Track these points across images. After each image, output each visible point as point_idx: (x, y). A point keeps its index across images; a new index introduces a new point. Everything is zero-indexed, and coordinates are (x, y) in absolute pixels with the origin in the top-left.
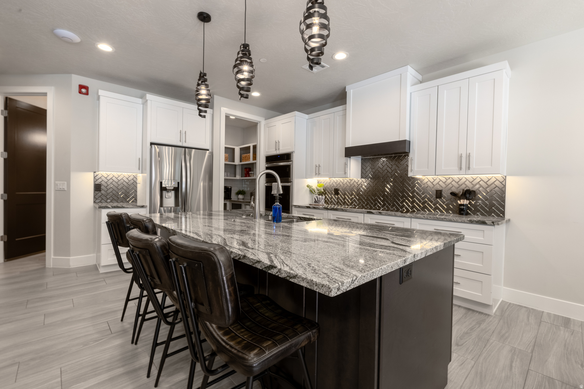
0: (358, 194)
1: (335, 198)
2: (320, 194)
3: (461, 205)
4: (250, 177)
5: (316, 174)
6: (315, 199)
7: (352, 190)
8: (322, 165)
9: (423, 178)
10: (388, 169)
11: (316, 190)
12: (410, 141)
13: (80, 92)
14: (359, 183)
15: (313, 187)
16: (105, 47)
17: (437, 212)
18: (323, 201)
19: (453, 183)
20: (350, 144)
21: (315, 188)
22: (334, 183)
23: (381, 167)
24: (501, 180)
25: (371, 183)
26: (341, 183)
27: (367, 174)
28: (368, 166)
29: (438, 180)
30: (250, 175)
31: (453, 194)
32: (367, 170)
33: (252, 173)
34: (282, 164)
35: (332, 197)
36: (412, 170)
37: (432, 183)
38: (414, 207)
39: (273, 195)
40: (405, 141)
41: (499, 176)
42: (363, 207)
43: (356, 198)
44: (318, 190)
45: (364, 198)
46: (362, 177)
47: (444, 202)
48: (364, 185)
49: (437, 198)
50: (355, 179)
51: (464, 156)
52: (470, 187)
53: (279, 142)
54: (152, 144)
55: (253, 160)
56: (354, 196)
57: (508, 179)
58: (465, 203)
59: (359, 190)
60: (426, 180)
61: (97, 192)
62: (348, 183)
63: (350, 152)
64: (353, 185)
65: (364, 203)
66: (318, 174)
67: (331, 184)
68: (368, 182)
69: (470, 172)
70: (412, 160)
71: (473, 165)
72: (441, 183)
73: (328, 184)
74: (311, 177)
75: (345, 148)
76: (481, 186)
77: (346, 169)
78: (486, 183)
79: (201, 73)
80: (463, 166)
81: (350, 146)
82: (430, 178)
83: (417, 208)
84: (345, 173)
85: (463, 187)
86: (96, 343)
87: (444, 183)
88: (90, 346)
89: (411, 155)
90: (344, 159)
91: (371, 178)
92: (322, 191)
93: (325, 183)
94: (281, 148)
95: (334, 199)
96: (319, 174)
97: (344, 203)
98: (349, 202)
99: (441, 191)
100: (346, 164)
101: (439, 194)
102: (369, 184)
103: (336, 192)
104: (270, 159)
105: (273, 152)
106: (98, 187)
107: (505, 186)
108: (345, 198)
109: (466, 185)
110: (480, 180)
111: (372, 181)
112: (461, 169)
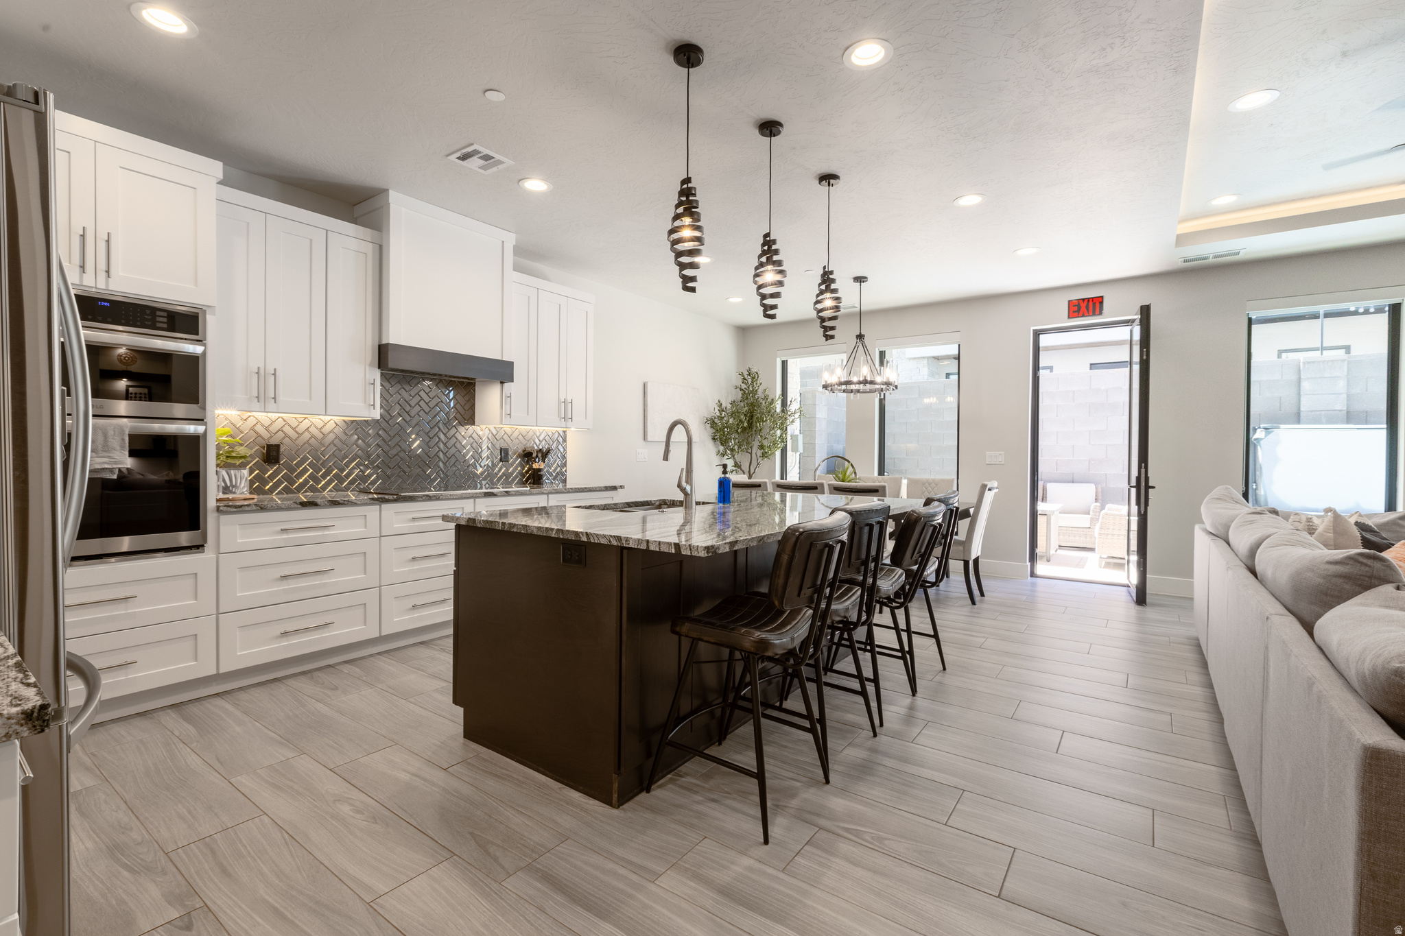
18: (243, 485)
19: (520, 437)
24: (564, 435)
29: (502, 433)
36: (507, 415)
37: (495, 437)
40: (512, 363)
49: (501, 460)
52: (537, 443)
60: (487, 432)
70: (508, 397)
72: (505, 437)
78: (551, 438)
82: (492, 428)
85: (530, 444)
86: (863, 829)
87: (510, 436)
88: (876, 832)
94: (119, 272)
99: (507, 450)
101: (504, 455)
103: (271, 454)
109: (533, 441)
110: (545, 434)
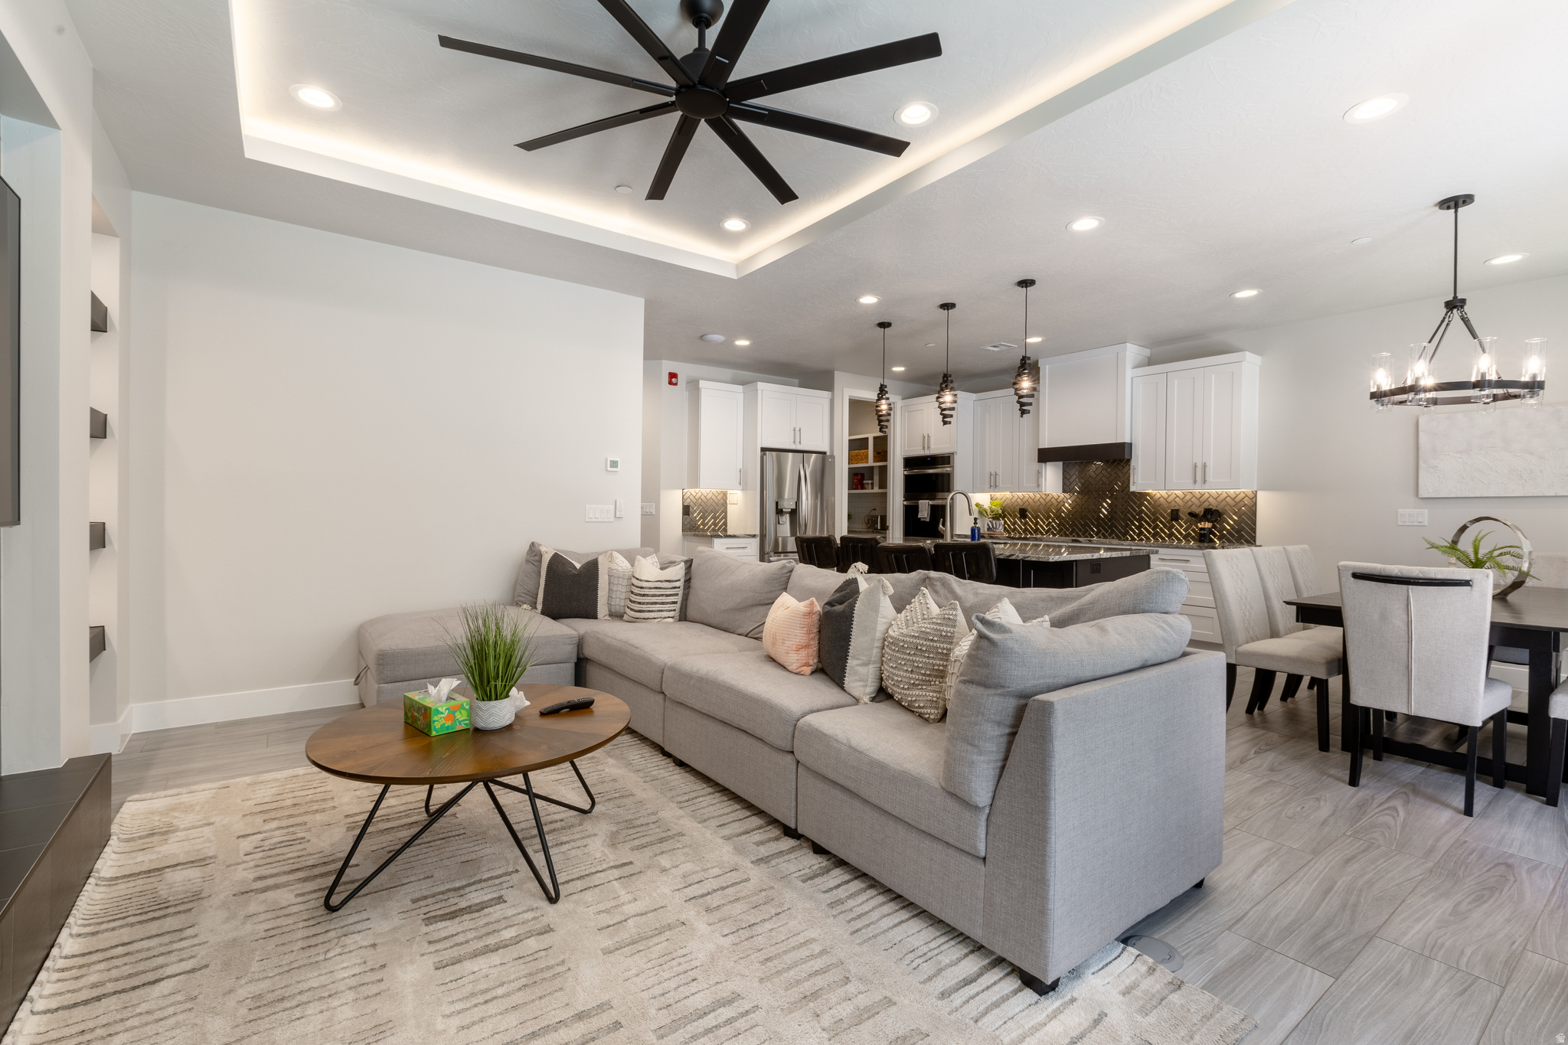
0: (1058, 517)
1: (1021, 522)
2: (996, 517)
3: (1201, 529)
4: (865, 489)
5: (991, 486)
6: (988, 525)
7: (1048, 510)
8: (1000, 473)
9: (1154, 492)
10: (1104, 478)
11: (989, 511)
12: (1131, 444)
13: (670, 383)
14: (1059, 500)
15: (984, 507)
16: (743, 343)
17: (1173, 539)
18: (1001, 528)
19: (1194, 499)
20: (1046, 444)
21: (988, 509)
22: (1019, 500)
23: (1094, 475)
24: (1252, 496)
25: (1077, 500)
26: (1030, 500)
27: (1071, 487)
28: (1074, 472)
29: (1174, 496)
30: (866, 486)
31: (1191, 514)
32: (1071, 480)
33: (868, 484)
34: (931, 471)
35: (1015, 523)
36: (1134, 483)
37: (1166, 500)
38: (1141, 533)
39: (920, 519)
40: (1123, 445)
41: (1248, 491)
42: (1067, 536)
43: (1056, 523)
44: (992, 511)
45: (1068, 523)
46: (1064, 491)
47: (1181, 526)
48: (1068, 503)
49: (1172, 520)
50: (1055, 494)
51: (1199, 465)
52: (1214, 505)
53: (929, 436)
54: (764, 450)
55: (874, 462)
56: (1053, 519)
57: (1260, 495)
58: (1206, 526)
59: (1059, 510)
60: (1158, 495)
61: (686, 516)
62: (1041, 500)
63: (1046, 455)
64: (1050, 503)
65: (1068, 530)
66: (994, 485)
67: (1013, 500)
68: (1073, 498)
69: (1206, 486)
70: (1134, 469)
71: (1210, 477)
72: (1177, 500)
73: (1008, 501)
74: (983, 491)
75: (1039, 450)
76: (1228, 504)
77: (1040, 479)
78: (1233, 499)
79: (881, 385)
80: (1199, 478)
81: (1046, 447)
82: (1163, 493)
83: (1145, 536)
84: (1038, 486)
85: (1206, 506)
87: (1182, 499)
89: (1133, 463)
90: (1036, 465)
91: (1078, 493)
92: (1000, 512)
93: (1003, 499)
94: (932, 446)
95: (1018, 525)
96: (996, 486)
97: (1037, 531)
98: (1044, 529)
99: (1177, 511)
100: (1039, 473)
101: (1175, 515)
102: (1075, 500)
103: (1023, 513)
104: (910, 462)
105: (918, 451)
106: (686, 510)
107: (1255, 504)
108: (1038, 523)
109: (1209, 502)
110: (1226, 495)
111: (1080, 497)
112: (1195, 482)
